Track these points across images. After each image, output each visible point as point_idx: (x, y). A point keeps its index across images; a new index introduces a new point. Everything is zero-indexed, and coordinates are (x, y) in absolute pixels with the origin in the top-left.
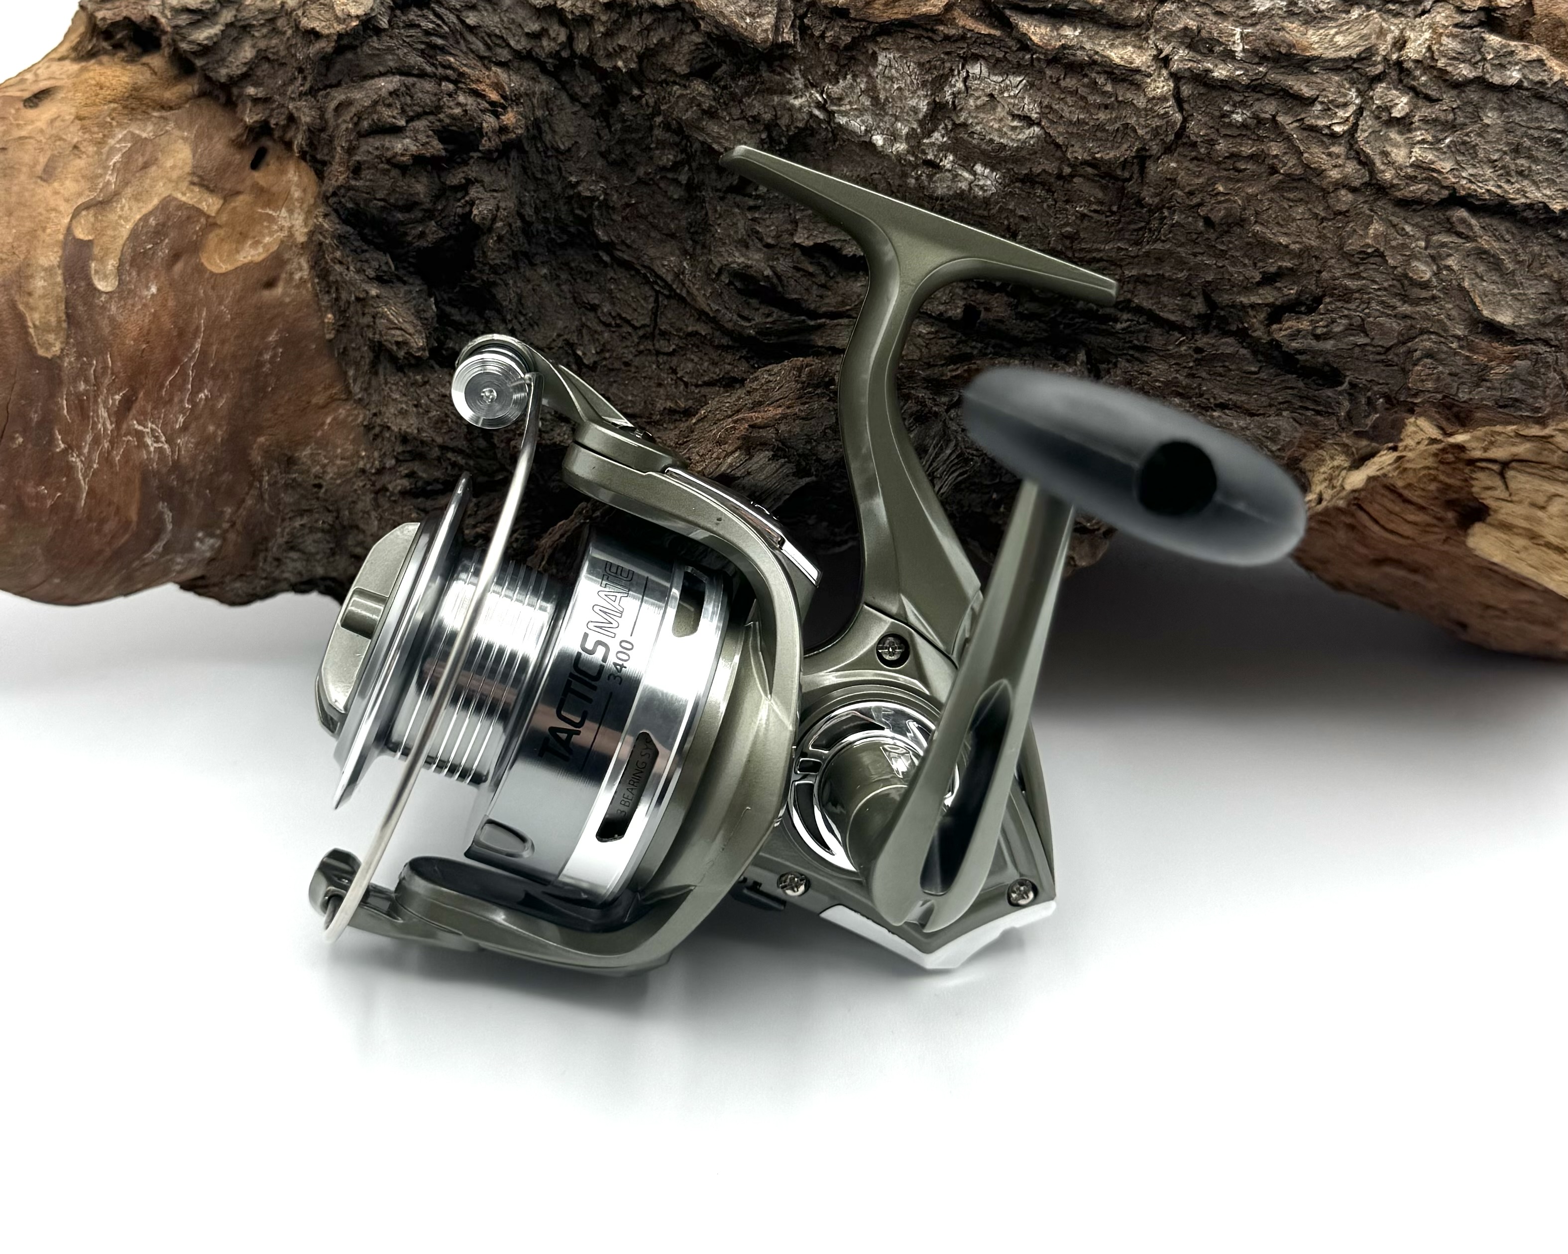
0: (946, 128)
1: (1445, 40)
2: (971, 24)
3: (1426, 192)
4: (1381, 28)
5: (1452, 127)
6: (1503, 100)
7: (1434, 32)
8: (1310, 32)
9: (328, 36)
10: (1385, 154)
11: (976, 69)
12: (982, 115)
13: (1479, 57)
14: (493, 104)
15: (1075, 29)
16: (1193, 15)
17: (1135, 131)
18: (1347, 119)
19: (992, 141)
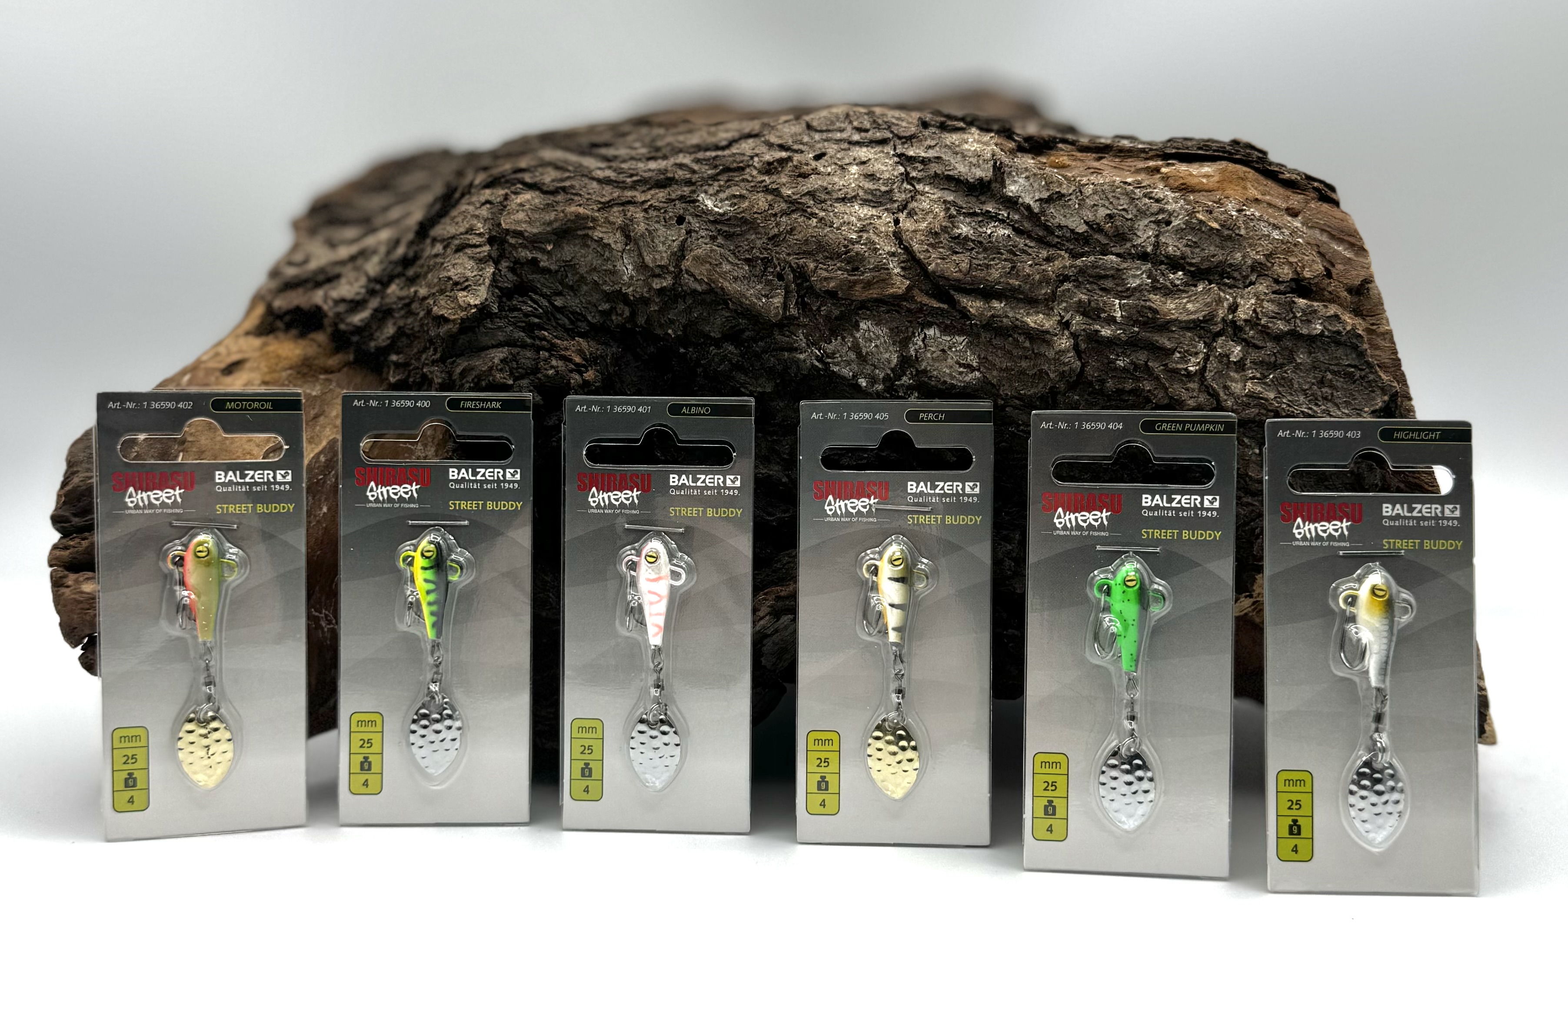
0: (911, 373)
1: (1266, 304)
2: (925, 300)
3: (1258, 414)
4: (1220, 297)
5: (1274, 367)
6: (1310, 345)
7: (1258, 299)
8: (1169, 302)
9: (454, 320)
10: (1226, 388)
11: (931, 332)
12: (937, 365)
13: (1291, 315)
14: (577, 365)
15: (1001, 302)
16: (1085, 291)
17: (1047, 374)
18: (1199, 363)
19: (945, 382)
